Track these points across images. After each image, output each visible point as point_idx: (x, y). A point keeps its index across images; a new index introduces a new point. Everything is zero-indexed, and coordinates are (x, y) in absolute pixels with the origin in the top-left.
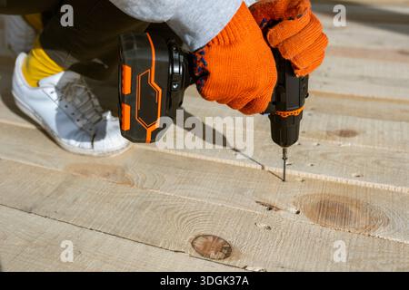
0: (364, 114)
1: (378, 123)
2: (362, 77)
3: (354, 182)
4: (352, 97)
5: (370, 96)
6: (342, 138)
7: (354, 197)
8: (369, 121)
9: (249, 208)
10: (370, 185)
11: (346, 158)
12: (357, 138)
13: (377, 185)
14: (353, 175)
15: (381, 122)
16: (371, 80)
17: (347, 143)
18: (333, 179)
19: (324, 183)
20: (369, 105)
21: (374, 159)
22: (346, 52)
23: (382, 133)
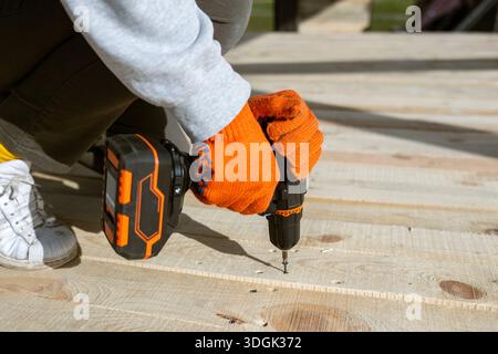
0: (353, 219)
1: (367, 227)
2: (353, 182)
3: (333, 289)
4: (340, 202)
5: (360, 200)
6: (324, 244)
7: (332, 305)
8: (356, 225)
9: (207, 321)
10: (351, 291)
11: (328, 264)
12: (341, 242)
13: (360, 292)
14: (333, 282)
15: (369, 226)
16: (362, 184)
17: (330, 249)
18: (310, 287)
19: (299, 292)
20: (359, 210)
21: (358, 264)
22: (338, 156)
23: (370, 237)
